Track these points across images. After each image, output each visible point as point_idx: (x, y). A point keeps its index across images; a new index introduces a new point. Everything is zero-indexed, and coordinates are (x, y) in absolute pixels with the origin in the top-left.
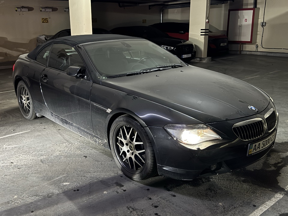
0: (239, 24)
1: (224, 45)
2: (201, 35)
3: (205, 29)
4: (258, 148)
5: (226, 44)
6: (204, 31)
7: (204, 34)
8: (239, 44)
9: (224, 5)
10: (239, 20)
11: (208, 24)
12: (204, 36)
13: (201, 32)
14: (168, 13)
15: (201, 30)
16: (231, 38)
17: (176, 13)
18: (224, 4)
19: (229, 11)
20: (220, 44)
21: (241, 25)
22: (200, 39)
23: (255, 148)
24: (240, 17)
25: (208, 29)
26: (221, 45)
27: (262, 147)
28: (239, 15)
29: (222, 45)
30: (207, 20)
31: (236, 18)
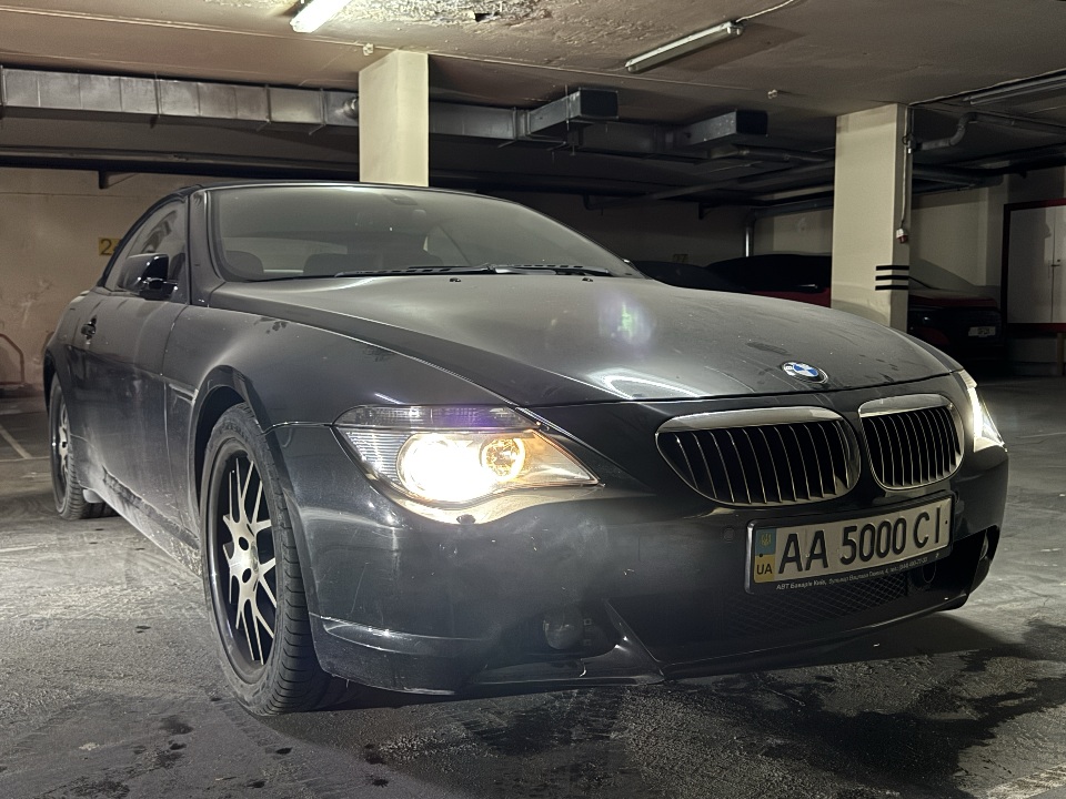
0: (1048, 257)
1: (982, 335)
2: (878, 288)
3: (890, 263)
4: (813, 556)
5: (992, 331)
6: (889, 272)
7: (888, 282)
8: (1054, 336)
9: (985, 190)
10: (1048, 242)
11: (906, 248)
12: (888, 292)
13: (878, 278)
14: (771, 230)
15: (879, 268)
16: (1018, 315)
17: (803, 229)
18: (987, 189)
19: (1008, 209)
20: (968, 330)
21: (1056, 263)
22: (872, 305)
23: (791, 554)
24: (1051, 231)
25: (907, 264)
26: (970, 335)
27: (845, 561)
28: (1048, 222)
29: (974, 332)
30: (900, 233)
31: (1038, 234)
